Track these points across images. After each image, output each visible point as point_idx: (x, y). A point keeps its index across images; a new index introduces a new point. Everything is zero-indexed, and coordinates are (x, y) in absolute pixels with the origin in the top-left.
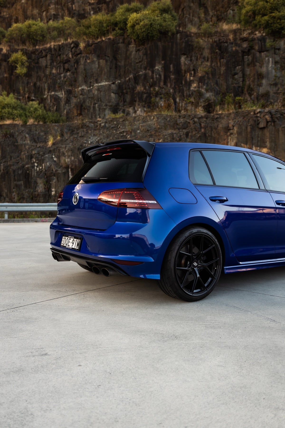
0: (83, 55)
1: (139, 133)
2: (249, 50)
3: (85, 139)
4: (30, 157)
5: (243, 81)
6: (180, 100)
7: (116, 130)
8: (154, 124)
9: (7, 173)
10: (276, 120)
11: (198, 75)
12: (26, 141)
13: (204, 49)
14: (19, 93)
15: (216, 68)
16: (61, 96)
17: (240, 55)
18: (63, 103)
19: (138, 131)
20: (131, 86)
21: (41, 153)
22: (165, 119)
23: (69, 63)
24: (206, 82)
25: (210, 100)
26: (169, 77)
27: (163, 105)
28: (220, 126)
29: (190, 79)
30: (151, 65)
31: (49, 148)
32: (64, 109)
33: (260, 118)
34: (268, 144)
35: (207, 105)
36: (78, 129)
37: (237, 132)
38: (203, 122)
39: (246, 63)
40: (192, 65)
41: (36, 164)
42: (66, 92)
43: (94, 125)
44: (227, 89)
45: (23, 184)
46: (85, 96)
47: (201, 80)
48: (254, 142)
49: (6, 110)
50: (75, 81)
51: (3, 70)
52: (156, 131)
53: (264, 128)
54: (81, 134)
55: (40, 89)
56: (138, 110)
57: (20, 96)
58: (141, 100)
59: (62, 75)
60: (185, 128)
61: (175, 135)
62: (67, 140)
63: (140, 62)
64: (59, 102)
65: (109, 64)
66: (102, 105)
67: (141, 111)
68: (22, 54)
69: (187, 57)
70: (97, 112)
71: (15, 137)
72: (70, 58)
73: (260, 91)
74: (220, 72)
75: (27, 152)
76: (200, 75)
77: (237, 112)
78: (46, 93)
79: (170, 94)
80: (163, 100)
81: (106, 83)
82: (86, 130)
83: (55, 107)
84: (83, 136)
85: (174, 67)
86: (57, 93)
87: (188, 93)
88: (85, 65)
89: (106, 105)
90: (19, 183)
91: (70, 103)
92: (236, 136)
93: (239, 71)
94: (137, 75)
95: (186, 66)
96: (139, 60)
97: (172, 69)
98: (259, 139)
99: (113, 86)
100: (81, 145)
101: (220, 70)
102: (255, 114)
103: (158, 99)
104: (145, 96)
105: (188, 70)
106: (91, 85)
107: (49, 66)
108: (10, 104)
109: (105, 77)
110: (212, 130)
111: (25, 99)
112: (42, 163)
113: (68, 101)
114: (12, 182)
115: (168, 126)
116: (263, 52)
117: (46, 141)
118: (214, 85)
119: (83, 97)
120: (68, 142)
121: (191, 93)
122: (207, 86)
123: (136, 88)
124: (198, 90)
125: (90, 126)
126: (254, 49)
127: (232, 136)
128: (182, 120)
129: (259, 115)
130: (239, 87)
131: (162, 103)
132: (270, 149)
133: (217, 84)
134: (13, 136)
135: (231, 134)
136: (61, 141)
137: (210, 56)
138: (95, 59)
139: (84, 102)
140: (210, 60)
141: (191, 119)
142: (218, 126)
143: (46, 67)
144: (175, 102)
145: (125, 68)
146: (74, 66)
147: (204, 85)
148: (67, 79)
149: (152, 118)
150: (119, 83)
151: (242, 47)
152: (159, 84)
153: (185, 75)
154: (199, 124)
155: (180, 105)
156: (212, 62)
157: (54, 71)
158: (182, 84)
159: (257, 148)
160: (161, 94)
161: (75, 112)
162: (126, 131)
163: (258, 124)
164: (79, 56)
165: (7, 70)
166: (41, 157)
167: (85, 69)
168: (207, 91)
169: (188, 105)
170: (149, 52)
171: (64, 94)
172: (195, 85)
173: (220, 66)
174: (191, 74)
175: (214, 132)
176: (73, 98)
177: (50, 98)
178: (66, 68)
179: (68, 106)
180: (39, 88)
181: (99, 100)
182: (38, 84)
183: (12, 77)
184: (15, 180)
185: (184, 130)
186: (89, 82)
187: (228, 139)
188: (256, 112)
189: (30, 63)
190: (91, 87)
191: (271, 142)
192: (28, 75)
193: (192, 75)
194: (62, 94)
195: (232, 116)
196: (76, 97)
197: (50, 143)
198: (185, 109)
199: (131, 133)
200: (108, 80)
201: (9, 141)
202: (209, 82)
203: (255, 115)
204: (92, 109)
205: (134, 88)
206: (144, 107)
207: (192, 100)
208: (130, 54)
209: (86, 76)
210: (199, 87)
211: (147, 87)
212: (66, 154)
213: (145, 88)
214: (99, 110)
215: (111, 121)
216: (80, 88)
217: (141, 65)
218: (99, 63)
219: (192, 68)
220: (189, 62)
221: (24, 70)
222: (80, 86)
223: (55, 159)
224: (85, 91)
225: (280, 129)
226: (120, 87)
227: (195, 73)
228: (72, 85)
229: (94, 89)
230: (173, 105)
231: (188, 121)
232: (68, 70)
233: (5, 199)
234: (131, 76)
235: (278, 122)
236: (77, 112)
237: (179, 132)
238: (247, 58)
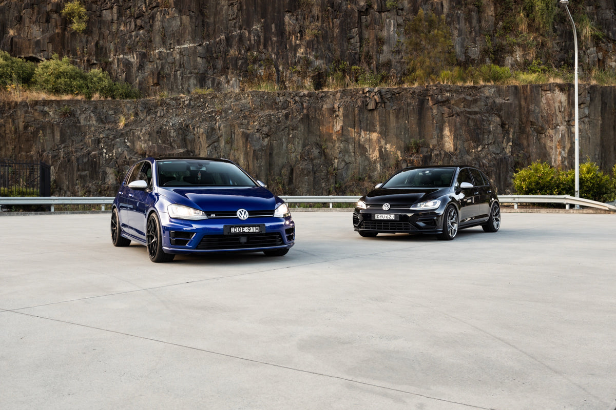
0: (161, 8)
1: (231, 113)
2: (367, 9)
3: (166, 120)
4: (97, 141)
5: (361, 46)
6: (283, 68)
7: (203, 109)
8: (249, 103)
9: (69, 161)
10: (386, 101)
11: (305, 38)
12: (91, 122)
13: (312, 5)
14: (75, 54)
15: (328, 29)
16: (132, 60)
17: (356, 15)
18: (134, 69)
19: (230, 111)
20: (222, 49)
21: (111, 137)
22: (262, 96)
23: (143, 18)
24: (315, 47)
25: (320, 69)
26: (271, 39)
27: (262, 74)
28: (325, 106)
29: (295, 42)
30: (248, 24)
31: (121, 130)
32: (136, 77)
33: (369, 98)
34: (378, 128)
35: (316, 76)
36: (156, 107)
37: (343, 114)
38: (306, 102)
39: (364, 24)
40: (298, 26)
41: (105, 151)
42: (139, 56)
43: (176, 102)
44: (341, 56)
45: (88, 174)
46: (164, 61)
47: (309, 45)
48: (362, 125)
49: (62, 80)
50: (151, 41)
51: (54, 24)
52: (251, 112)
53: (373, 110)
54: (161, 113)
55: (104, 50)
56: (231, 80)
57: (76, 58)
58: (235, 67)
59: (133, 34)
60: (285, 109)
61: (272, 117)
62: (143, 120)
63: (234, 19)
64: (130, 67)
65: (194, 21)
66: (186, 72)
67: (236, 81)
68: (80, 4)
69: (293, 15)
70: (180, 82)
71: (77, 116)
72: (144, 13)
73: (381, 59)
74: (333, 35)
75: (94, 136)
76: (308, 39)
77: (343, 91)
78: (112, 55)
79: (272, 60)
80: (263, 68)
81: (191, 45)
82: (166, 109)
83: (124, 74)
84: (162, 117)
85: (276, 27)
86: (126, 57)
87: (294, 60)
88: (162, 21)
89: (191, 73)
90: (84, 173)
91: (144, 69)
92: (342, 118)
93: (355, 34)
94: (230, 35)
95: (291, 27)
96: (233, 17)
97: (273, 30)
98: (368, 122)
99: (199, 48)
100: (161, 128)
101: (333, 32)
102: (364, 93)
103: (256, 67)
104: (240, 62)
105: (294, 33)
106: (171, 47)
107: (116, 21)
108: (67, 73)
109: (190, 38)
110: (316, 111)
111: (84, 62)
112: (112, 149)
113: (141, 67)
114: (75, 172)
115: (265, 105)
116: (384, 12)
117: (116, 122)
118: (325, 51)
119: (161, 62)
120: (144, 123)
121: (297, 61)
122: (317, 52)
123: (228, 51)
124: (305, 57)
125: (171, 103)
126: (373, 8)
127: (338, 118)
128: (281, 98)
129: (368, 95)
130: (356, 53)
131: (262, 72)
132: (380, 133)
133: (329, 49)
134: (74, 115)
135: (337, 116)
136: (135, 121)
137: (320, 15)
138: (176, 15)
139: (163, 68)
140: (320, 19)
141: (292, 97)
142: (322, 107)
143: (112, 21)
144: (278, 71)
145: (215, 26)
146: (150, 22)
147: (313, 50)
148: (139, 39)
149: (246, 95)
150: (207, 45)
151: (359, 5)
152: (258, 47)
153: (289, 38)
154: (300, 104)
155: (284, 75)
156: (323, 22)
157: (122, 28)
158: (286, 48)
159: (365, 132)
160: (260, 61)
161: (151, 81)
162: (215, 111)
163: (367, 105)
164: (155, 9)
165: (59, 23)
166: (111, 142)
167: (163, 27)
168: (316, 58)
169: (293, 75)
170: (245, 7)
171: (135, 58)
172: (302, 50)
173: (333, 27)
174: (297, 37)
175: (318, 114)
176: (147, 63)
177: (118, 62)
178: (138, 24)
179: (142, 73)
180: (102, 48)
181: (182, 66)
182: (101, 42)
183: (66, 33)
184: (78, 170)
185: (283, 111)
186: (168, 43)
187: (333, 122)
188: (365, 92)
189: (90, 16)
190: (172, 50)
191: (380, 126)
192: (88, 32)
193: (299, 38)
194: (134, 57)
195: (339, 95)
196: (151, 62)
197: (121, 125)
198: (289, 80)
199: (221, 113)
200: (193, 40)
201: (69, 122)
202: (319, 47)
203: (364, 95)
204: (172, 77)
205: (226, 53)
206: (240, 76)
207: (298, 68)
208: (222, 9)
209: (164, 36)
210: (306, 54)
211: (243, 51)
212: (142, 138)
213: (240, 53)
214: (182, 79)
215: (197, 98)
216: (157, 51)
217: (235, 23)
218: (181, 19)
219: (297, 29)
220: (294, 22)
221: (83, 26)
222: (157, 48)
223: (128, 144)
224: (164, 55)
225: (391, 111)
226: (208, 49)
227: (301, 36)
228: (146, 47)
229: (175, 52)
230: (276, 74)
231: (289, 99)
232: (141, 27)
233: (65, 192)
234: (223, 37)
235: (388, 103)
236: (153, 81)
237: (278, 113)
238: (366, 18)
